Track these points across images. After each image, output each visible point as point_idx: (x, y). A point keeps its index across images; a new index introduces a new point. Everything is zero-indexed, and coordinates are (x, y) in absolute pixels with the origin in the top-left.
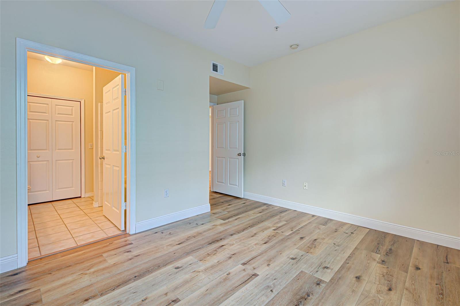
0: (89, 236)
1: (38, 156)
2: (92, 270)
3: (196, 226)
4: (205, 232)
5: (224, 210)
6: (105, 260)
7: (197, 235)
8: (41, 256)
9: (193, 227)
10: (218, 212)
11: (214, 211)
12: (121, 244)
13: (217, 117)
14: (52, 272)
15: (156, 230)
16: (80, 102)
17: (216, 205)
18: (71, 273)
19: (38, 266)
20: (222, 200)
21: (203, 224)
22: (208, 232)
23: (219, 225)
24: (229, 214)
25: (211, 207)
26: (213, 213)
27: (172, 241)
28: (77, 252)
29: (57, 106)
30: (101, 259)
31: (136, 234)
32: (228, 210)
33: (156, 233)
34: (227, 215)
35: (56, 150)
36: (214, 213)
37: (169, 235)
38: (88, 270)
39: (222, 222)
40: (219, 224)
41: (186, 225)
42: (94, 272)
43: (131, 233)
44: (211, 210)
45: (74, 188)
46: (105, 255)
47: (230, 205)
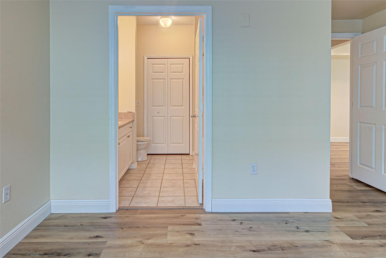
0: (170, 199)
1: (158, 112)
2: (150, 241)
3: (294, 231)
4: (304, 246)
5: (361, 218)
6: (166, 235)
7: (290, 248)
8: (129, 207)
9: (289, 231)
10: (346, 218)
11: (338, 215)
12: (191, 220)
13: (361, 54)
14: (124, 227)
15: (234, 216)
16: (189, 58)
17: (350, 204)
18: (134, 236)
19: (121, 216)
20: (364, 198)
21: (307, 231)
22: (309, 250)
23: (337, 244)
24: (369, 230)
25: (333, 205)
26: (335, 218)
27: (248, 241)
28: (153, 213)
29: (171, 65)
30: (163, 232)
31: (212, 213)
32: (370, 221)
33: (234, 220)
34: (364, 229)
35: (170, 107)
36: (338, 218)
37: (248, 230)
38: (148, 239)
39: (348, 240)
40: (338, 242)
41: (279, 224)
42: (150, 245)
43: (207, 210)
44: (334, 210)
45: (183, 145)
46: (170, 228)
47: (378, 211)
